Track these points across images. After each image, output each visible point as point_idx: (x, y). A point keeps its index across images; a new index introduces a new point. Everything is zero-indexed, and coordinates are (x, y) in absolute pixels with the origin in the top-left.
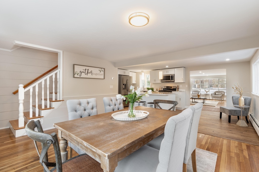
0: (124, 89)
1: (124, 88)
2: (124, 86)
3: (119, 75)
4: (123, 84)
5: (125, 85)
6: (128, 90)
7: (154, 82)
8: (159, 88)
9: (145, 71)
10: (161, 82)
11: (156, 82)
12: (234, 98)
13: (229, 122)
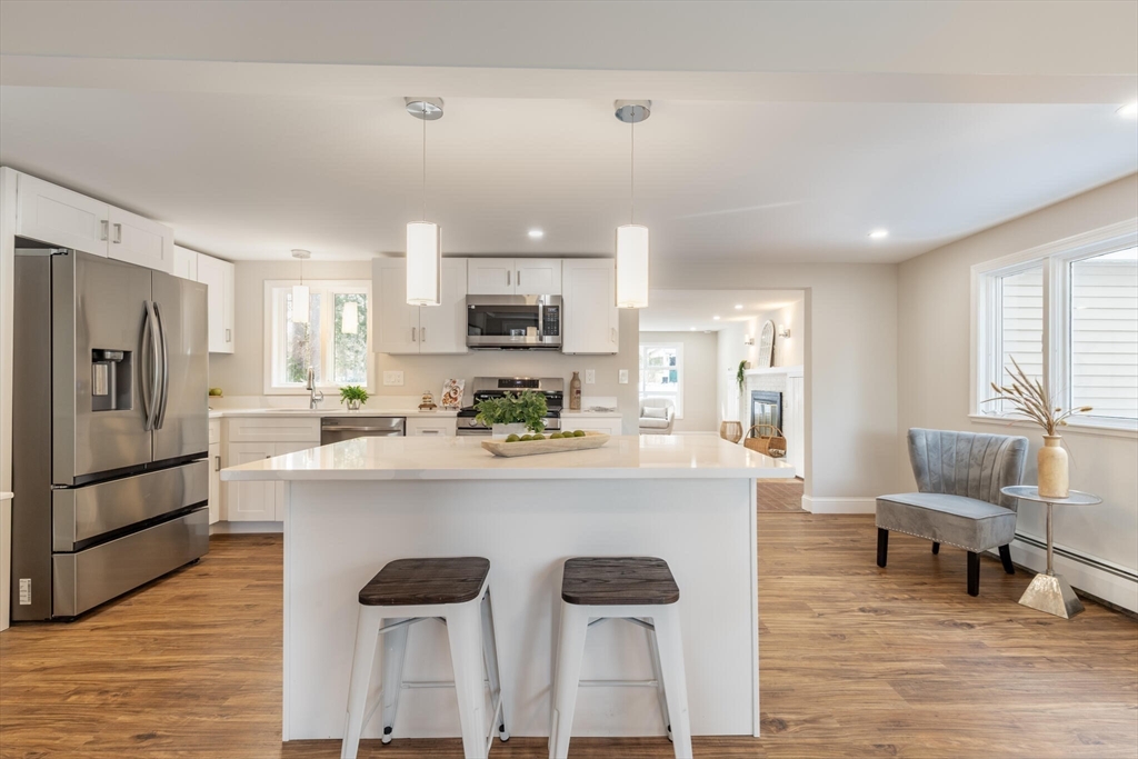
0: (101, 404)
1: (101, 389)
2: (101, 369)
3: (21, 242)
4: (99, 356)
5: (123, 364)
6: (158, 421)
7: (414, 348)
8: (446, 391)
9: (323, 252)
10: (465, 349)
11: (426, 348)
12: (922, 442)
13: (973, 590)
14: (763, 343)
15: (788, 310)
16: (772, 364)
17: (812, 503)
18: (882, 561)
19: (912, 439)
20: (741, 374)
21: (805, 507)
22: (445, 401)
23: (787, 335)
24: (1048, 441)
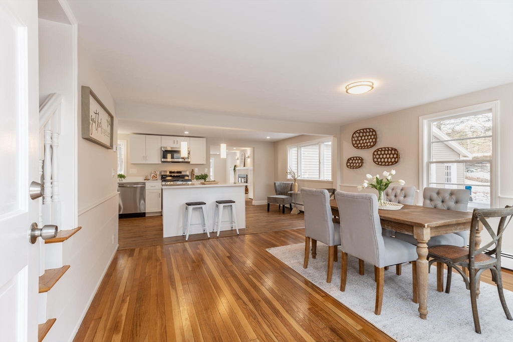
7: (144, 162)
8: (152, 175)
10: (161, 163)
11: (148, 162)
12: (277, 185)
13: (284, 212)
14: (241, 159)
15: (249, 151)
16: (244, 166)
17: (255, 203)
18: (268, 210)
19: (275, 184)
20: (234, 169)
21: (253, 204)
22: (153, 178)
23: (248, 157)
24: (295, 182)
